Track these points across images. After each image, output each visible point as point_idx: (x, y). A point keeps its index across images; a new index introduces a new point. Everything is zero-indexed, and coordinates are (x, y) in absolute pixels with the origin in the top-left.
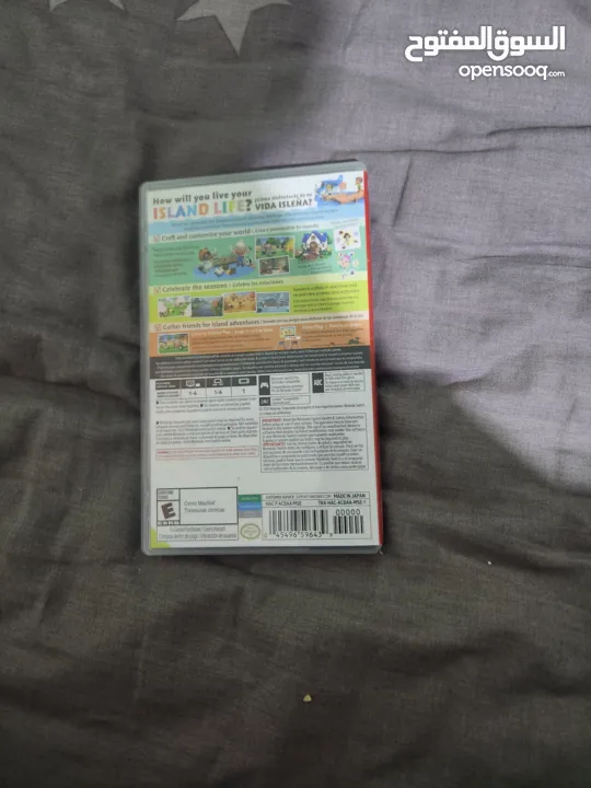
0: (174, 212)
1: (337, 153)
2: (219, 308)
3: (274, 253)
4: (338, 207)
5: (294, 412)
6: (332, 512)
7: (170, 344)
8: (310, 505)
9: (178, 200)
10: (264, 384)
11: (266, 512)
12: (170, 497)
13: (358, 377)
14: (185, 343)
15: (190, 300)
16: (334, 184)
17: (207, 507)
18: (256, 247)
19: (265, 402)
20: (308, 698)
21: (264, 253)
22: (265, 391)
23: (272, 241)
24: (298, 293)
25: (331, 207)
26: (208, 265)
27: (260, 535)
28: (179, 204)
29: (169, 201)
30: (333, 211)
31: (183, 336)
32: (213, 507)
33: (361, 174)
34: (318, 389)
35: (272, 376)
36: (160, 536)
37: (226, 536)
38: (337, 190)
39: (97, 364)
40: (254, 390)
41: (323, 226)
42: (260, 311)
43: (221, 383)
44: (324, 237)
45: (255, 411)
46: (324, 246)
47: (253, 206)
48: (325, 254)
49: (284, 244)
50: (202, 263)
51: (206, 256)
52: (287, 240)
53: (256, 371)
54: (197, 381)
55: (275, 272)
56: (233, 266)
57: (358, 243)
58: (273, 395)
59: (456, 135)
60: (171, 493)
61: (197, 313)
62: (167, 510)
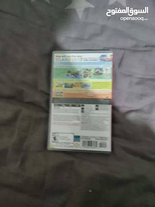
0: (61, 59)
1: (105, 48)
2: (72, 86)
3: (87, 73)
4: (105, 62)
5: (90, 115)
6: (99, 142)
7: (58, 94)
8: (93, 140)
9: (63, 57)
10: (83, 107)
11: (81, 140)
12: (56, 135)
13: (108, 107)
14: (62, 94)
15: (64, 83)
16: (104, 56)
17: (65, 138)
18: (83, 71)
19: (82, 111)
20: (90, 191)
21: (85, 72)
22: (83, 109)
23: (87, 70)
24: (93, 83)
25: (103, 62)
26: (70, 74)
27: (80, 146)
28: (63, 58)
29: (60, 57)
30: (103, 63)
31: (62, 93)
32: (67, 138)
33: (111, 54)
34: (97, 109)
35: (85, 105)
36: (52, 145)
37: (70, 146)
38: (105, 57)
39: (38, 98)
40: (80, 108)
41: (101, 66)
42: (83, 87)
43: (71, 106)
44: (101, 69)
45: (80, 114)
46: (101, 72)
47: (83, 60)
48: (101, 74)
49: (90, 70)
50: (68, 74)
51: (69, 72)
52: (91, 70)
53: (81, 103)
54: (65, 105)
55: (87, 78)
56: (76, 75)
57: (110, 72)
58: (85, 110)
59: (136, 46)
60: (56, 134)
61: (66, 87)
62: (55, 139)
